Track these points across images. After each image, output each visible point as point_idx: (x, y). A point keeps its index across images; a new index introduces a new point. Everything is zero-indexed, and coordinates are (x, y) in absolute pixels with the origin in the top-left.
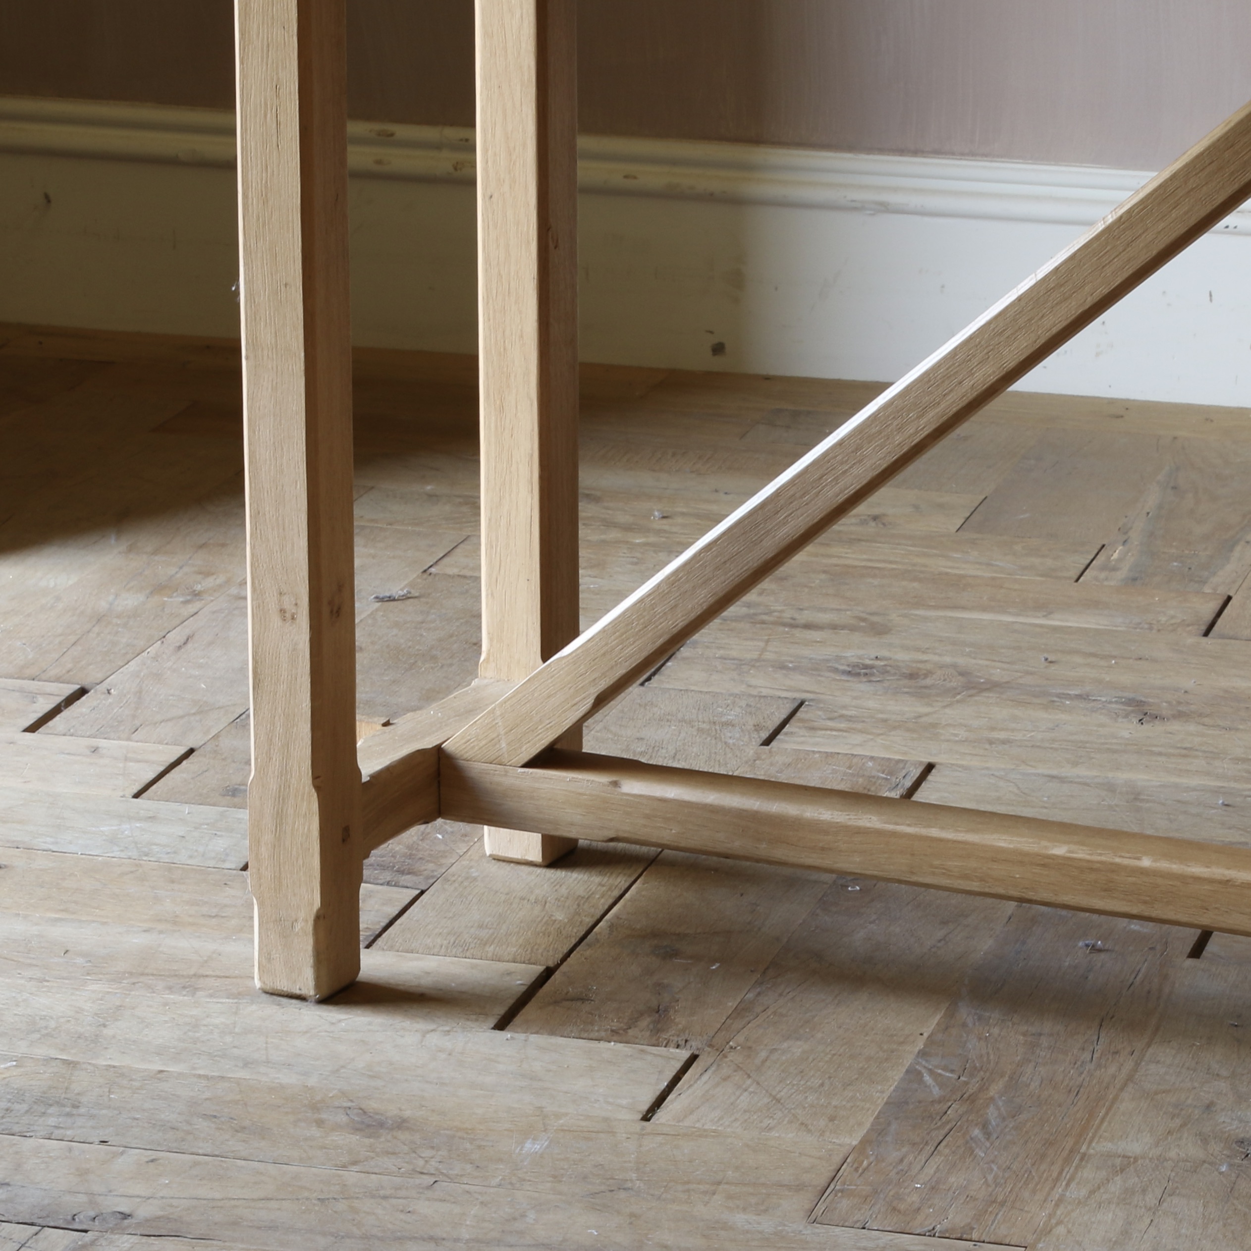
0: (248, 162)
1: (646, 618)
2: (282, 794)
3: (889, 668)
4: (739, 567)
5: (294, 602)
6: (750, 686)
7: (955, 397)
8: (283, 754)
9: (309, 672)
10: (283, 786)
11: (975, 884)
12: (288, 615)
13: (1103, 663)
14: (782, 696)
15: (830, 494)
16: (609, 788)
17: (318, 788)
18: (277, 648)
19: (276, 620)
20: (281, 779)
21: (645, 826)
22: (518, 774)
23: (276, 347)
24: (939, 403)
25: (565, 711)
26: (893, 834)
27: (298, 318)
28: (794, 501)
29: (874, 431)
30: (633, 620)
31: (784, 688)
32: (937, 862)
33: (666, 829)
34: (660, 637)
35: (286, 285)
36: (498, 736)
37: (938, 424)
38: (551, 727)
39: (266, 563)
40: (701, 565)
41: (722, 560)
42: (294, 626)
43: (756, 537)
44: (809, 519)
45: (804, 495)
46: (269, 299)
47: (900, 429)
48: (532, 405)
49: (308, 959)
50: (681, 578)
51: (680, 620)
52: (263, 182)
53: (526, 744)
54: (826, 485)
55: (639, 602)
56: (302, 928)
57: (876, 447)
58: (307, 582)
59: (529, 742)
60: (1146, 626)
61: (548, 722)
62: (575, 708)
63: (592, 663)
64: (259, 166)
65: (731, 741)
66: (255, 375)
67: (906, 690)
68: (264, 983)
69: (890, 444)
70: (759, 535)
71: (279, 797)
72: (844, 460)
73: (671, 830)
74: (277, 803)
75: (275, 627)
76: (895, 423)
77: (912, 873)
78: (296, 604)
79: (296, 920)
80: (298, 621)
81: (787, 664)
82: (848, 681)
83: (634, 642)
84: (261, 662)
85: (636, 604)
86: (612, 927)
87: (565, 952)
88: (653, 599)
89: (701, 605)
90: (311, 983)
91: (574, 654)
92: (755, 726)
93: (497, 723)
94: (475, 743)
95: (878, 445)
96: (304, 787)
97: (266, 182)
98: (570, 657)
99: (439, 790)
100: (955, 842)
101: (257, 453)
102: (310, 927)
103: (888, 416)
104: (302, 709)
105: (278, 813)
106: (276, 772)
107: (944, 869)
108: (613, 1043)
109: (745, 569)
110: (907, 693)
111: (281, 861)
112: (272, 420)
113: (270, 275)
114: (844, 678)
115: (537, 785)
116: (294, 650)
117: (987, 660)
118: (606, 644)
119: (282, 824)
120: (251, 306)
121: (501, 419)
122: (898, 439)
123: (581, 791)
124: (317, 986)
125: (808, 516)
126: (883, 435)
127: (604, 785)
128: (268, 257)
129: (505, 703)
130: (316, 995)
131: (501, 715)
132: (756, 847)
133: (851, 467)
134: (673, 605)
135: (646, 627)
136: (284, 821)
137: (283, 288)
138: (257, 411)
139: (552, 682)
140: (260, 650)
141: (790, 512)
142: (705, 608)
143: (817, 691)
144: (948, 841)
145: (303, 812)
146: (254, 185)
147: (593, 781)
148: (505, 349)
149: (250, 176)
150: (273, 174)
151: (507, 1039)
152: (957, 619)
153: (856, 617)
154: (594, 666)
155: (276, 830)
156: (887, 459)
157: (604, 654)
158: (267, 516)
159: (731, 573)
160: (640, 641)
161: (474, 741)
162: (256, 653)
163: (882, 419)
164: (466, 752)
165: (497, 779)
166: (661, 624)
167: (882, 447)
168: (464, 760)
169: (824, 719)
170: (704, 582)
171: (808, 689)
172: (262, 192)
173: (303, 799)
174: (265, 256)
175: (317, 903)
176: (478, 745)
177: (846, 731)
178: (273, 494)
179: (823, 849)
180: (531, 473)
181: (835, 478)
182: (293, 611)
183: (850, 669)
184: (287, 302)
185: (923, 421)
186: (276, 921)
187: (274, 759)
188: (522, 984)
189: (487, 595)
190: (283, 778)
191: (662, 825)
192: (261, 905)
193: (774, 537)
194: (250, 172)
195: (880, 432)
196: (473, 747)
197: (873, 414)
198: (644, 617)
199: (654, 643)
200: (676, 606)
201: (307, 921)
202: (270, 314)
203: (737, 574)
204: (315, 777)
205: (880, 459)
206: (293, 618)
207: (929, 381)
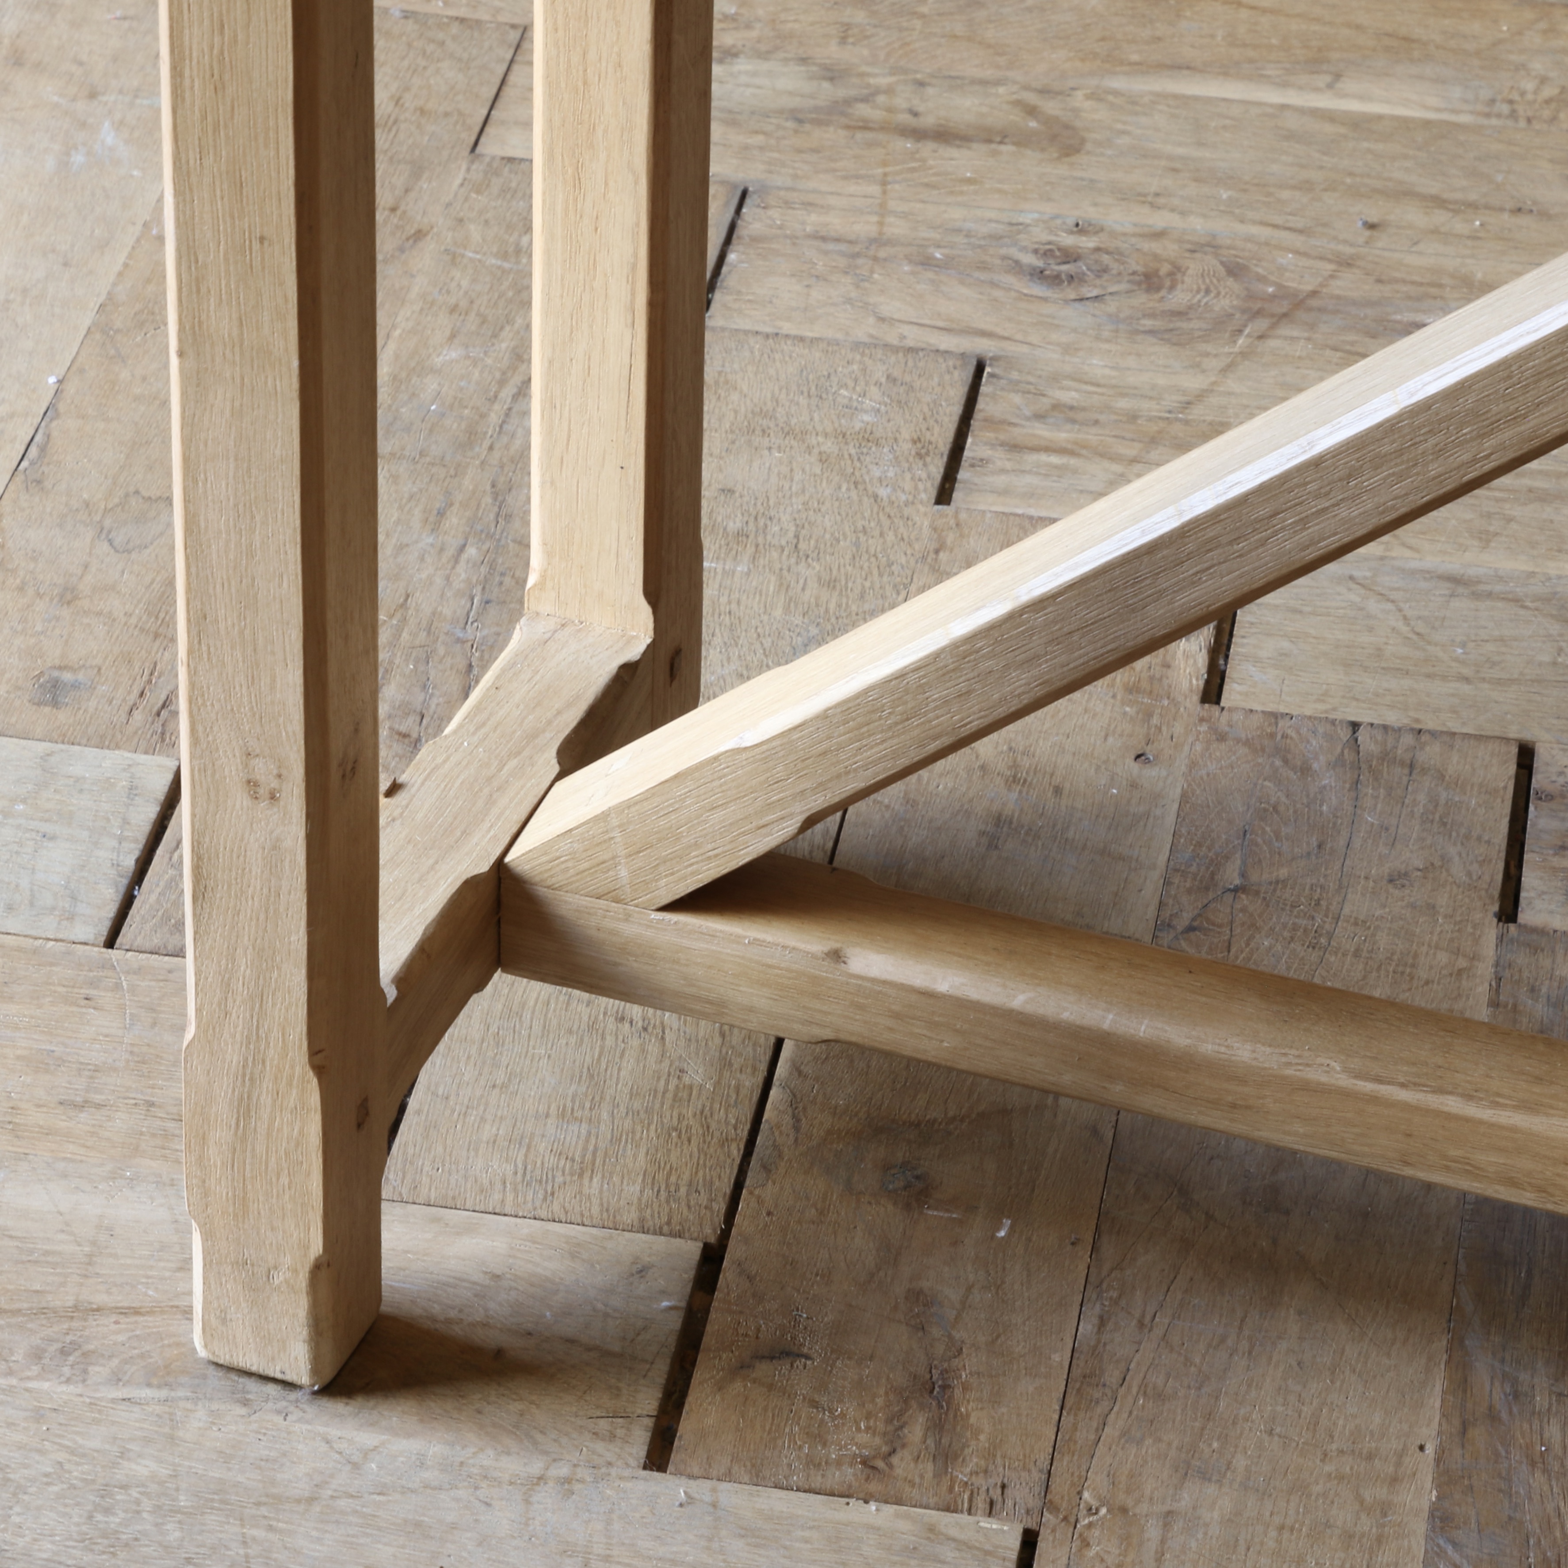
0: (182, 12)
1: (909, 706)
2: (248, 1072)
3: (1106, 259)
4: (1099, 645)
5: (275, 772)
6: (882, 319)
7: (1560, 410)
8: (252, 1009)
9: (304, 887)
10: (250, 1059)
11: (1528, 1194)
12: (263, 791)
13: (1459, 226)
14: (943, 347)
15: (1288, 545)
16: (825, 963)
17: (319, 1070)
18: (242, 840)
19: (240, 799)
20: (247, 1047)
21: (891, 1029)
22: (651, 921)
23: (241, 345)
24: (1525, 416)
25: (744, 834)
26: (1374, 1099)
27: (286, 301)
28: (1216, 547)
29: (1386, 449)
30: (883, 706)
31: (941, 324)
32: (1454, 1152)
33: (930, 1038)
34: (935, 738)
35: (262, 239)
36: (613, 858)
37: (1520, 452)
38: (716, 856)
39: (219, 700)
40: (1023, 632)
41: (1065, 630)
42: (275, 810)
43: (1135, 600)
44: (1243, 580)
45: (1237, 540)
46: (226, 260)
47: (1439, 452)
48: (636, 183)
49: (298, 1330)
50: (980, 649)
51: (976, 716)
52: (215, 51)
53: (666, 876)
54: (1283, 529)
55: (896, 678)
56: (286, 1281)
57: (1389, 475)
58: (303, 742)
59: (672, 874)
60: (1505, 109)
61: (710, 847)
62: (763, 831)
63: (799, 766)
64: (206, 22)
65: (883, 492)
66: (198, 385)
67: (1148, 323)
68: (214, 1353)
69: (1418, 474)
70: (1141, 597)
71: (244, 1075)
72: (1323, 491)
73: (942, 1041)
74: (239, 1083)
75: (238, 806)
76: (1432, 441)
77: (1407, 1164)
78: (279, 776)
79: (276, 1268)
80: (282, 803)
81: (931, 250)
82: (1045, 299)
83: (883, 742)
84: (209, 859)
85: (891, 681)
86: (794, 1102)
87: (728, 1191)
88: (924, 676)
89: (1019, 695)
90: (303, 1366)
91: (765, 747)
92: (914, 442)
93: (613, 838)
94: (570, 864)
95: (1393, 474)
96: (292, 1067)
97: (222, 53)
98: (758, 750)
99: (499, 927)
100: (1492, 1125)
101: (202, 518)
102: (302, 1280)
103: (1420, 428)
104: (290, 943)
105: (241, 1098)
106: (238, 1036)
107: (1468, 1164)
108: (873, 1506)
109: (1109, 648)
110: (1151, 332)
111: (248, 1174)
112: (232, 466)
113: (228, 219)
114: (1038, 290)
115: (686, 942)
116: (274, 848)
117: (1263, 223)
118: (829, 738)
119: (250, 1117)
120: (190, 267)
121: (576, 200)
122: (1434, 469)
123: (770, 961)
124: (315, 1371)
125: (1241, 576)
126: (1405, 458)
127: (814, 956)
128: (225, 186)
129: (629, 807)
130: (313, 1386)
131: (619, 826)
132: (1105, 1088)
133: (1334, 505)
134: (964, 690)
135: (908, 719)
136: (253, 1113)
137: (256, 245)
138: (202, 447)
139: (721, 785)
140: (207, 840)
141: (1206, 565)
142: (1025, 702)
143: (999, 331)
144: (1481, 1122)
145: (292, 1104)
146: (195, 54)
147: (794, 948)
148: (585, 83)
149: (187, 38)
150: (236, 41)
151: (681, 1505)
152: (1184, 100)
153: (1018, 103)
154: (803, 769)
155: (237, 1125)
156: (1411, 498)
157: (824, 753)
158: (222, 626)
159: (1081, 651)
160: (896, 741)
161: (566, 861)
162: (199, 843)
163: (1406, 431)
164: (552, 876)
165: (608, 924)
166: (938, 718)
167: (1401, 477)
168: (548, 887)
169: (1028, 419)
170: (1028, 661)
171: (982, 325)
172: (211, 67)
173: (290, 1084)
174: (218, 183)
175: (316, 1246)
176: (574, 867)
177: (1072, 453)
178: (233, 590)
179: (1234, 1106)
180: (633, 294)
181: (1302, 519)
182: (272, 785)
183: (1040, 264)
184: (263, 268)
185: (1489, 444)
186: (237, 1263)
187: (234, 1015)
188: (671, 1308)
189: (543, 483)
190: (252, 1047)
191: (925, 1032)
192: (207, 1236)
193: (1170, 603)
194: (187, 31)
195: (1400, 452)
196: (567, 869)
197: (1387, 420)
198: (906, 703)
199: (924, 746)
200: (969, 692)
201: (295, 1271)
202: (228, 285)
203: (1092, 655)
204: (314, 1052)
205: (1395, 498)
206: (273, 797)
207: (1510, 377)
